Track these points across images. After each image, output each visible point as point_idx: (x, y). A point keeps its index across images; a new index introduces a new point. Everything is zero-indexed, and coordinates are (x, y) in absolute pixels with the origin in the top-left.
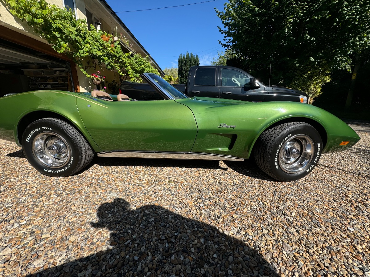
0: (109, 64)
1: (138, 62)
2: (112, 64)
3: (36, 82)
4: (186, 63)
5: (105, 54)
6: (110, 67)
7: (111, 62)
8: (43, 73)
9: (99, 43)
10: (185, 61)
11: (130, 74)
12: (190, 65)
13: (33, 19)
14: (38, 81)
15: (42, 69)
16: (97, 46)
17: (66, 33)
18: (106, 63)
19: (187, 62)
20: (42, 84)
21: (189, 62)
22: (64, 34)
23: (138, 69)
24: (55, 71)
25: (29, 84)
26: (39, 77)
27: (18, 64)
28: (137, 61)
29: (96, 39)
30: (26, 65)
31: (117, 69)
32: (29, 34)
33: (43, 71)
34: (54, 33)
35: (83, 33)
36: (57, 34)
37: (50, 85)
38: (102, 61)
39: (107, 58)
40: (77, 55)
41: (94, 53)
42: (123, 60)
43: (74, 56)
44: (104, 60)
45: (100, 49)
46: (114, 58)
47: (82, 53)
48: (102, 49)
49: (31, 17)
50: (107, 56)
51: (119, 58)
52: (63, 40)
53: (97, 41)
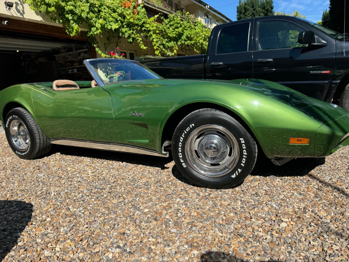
0: (129, 37)
1: (173, 25)
2: (133, 36)
3: (66, 67)
4: (245, 12)
5: (125, 24)
6: (131, 40)
7: (133, 33)
8: (70, 57)
9: (117, 12)
10: (245, 9)
11: (155, 45)
12: (253, 14)
13: (47, 8)
14: (67, 65)
15: (69, 53)
16: (114, 18)
17: (78, 14)
18: (126, 35)
19: (248, 10)
20: (69, 69)
21: (252, 9)
22: (76, 14)
23: (171, 36)
24: (80, 53)
25: (60, 70)
26: (68, 62)
27: (50, 51)
28: (172, 23)
29: (114, 9)
30: (56, 51)
31: (139, 41)
32: (48, 23)
33: (69, 55)
34: (67, 16)
35: (97, 8)
36: (70, 17)
37: (76, 69)
38: (121, 34)
39: (127, 29)
40: (90, 34)
41: (109, 27)
42: (147, 28)
43: (88, 35)
44: (123, 33)
45: (118, 19)
46: (136, 27)
47: (95, 31)
48: (120, 20)
49: (46, 7)
50: (127, 27)
51: (142, 26)
52: (75, 21)
53: (115, 11)
